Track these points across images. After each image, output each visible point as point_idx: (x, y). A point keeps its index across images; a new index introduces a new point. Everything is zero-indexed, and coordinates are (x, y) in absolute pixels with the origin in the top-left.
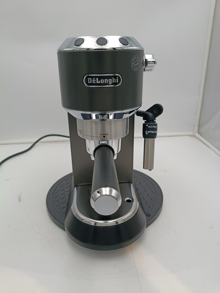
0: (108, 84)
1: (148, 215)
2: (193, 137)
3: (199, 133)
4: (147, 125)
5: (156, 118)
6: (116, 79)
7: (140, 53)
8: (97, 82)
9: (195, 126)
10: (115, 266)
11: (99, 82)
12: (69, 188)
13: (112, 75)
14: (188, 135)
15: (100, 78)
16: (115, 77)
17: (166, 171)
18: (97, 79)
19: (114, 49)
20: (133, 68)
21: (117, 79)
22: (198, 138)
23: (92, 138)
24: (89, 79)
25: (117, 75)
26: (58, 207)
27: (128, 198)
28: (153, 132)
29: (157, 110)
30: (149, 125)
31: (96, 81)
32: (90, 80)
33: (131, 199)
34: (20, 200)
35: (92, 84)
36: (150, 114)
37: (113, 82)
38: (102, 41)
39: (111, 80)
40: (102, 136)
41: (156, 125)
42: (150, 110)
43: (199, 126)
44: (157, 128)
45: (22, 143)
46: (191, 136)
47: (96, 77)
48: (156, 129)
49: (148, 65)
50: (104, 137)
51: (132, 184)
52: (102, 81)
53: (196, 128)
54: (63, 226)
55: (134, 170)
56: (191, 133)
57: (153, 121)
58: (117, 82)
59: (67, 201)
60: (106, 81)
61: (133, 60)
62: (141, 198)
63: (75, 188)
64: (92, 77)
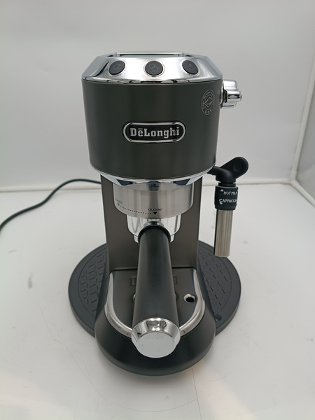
0: (162, 138)
1: (218, 318)
2: (288, 186)
3: (297, 180)
4: (222, 190)
5: (237, 180)
6: (176, 129)
7: (215, 84)
8: (146, 135)
9: (291, 169)
10: (167, 397)
11: (149, 135)
12: (103, 269)
13: (171, 124)
14: (281, 183)
15: (150, 129)
16: (174, 127)
17: (246, 242)
18: (146, 130)
19: (175, 81)
20: (204, 110)
21: (178, 131)
22: (295, 188)
23: (136, 214)
24: (132, 129)
25: (177, 123)
26: (86, 299)
27: (189, 295)
28: (230, 201)
29: (239, 166)
30: (225, 190)
31: (144, 134)
32: (134, 132)
33: (193, 297)
34: (30, 285)
35: (137, 138)
36: (228, 173)
37: (171, 135)
38: (154, 68)
39: (168, 131)
40: (152, 212)
41: (236, 190)
42: (228, 166)
43: (298, 170)
44: (237, 195)
45: (34, 191)
46: (285, 184)
47: (143, 127)
48: (235, 197)
49: (228, 100)
50: (155, 213)
51: (195, 271)
52: (154, 133)
53: (294, 172)
54: (92, 331)
55: (200, 242)
56: (286, 180)
57: (232, 183)
58: (178, 134)
59: (99, 291)
60: (160, 133)
61: (204, 98)
62: (208, 289)
63: (111, 275)
64: (137, 127)
